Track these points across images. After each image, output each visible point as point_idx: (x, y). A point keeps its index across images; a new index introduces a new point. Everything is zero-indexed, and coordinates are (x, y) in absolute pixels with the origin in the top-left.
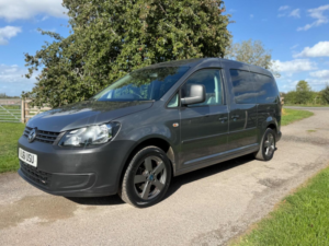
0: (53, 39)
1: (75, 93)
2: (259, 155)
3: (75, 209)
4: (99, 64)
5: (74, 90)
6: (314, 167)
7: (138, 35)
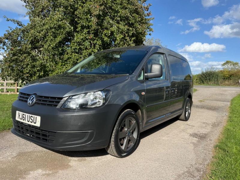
0: (16, 25)
1: (36, 70)
2: (182, 117)
3: (70, 161)
4: (56, 47)
5: (34, 67)
6: (218, 125)
7: (88, 27)
